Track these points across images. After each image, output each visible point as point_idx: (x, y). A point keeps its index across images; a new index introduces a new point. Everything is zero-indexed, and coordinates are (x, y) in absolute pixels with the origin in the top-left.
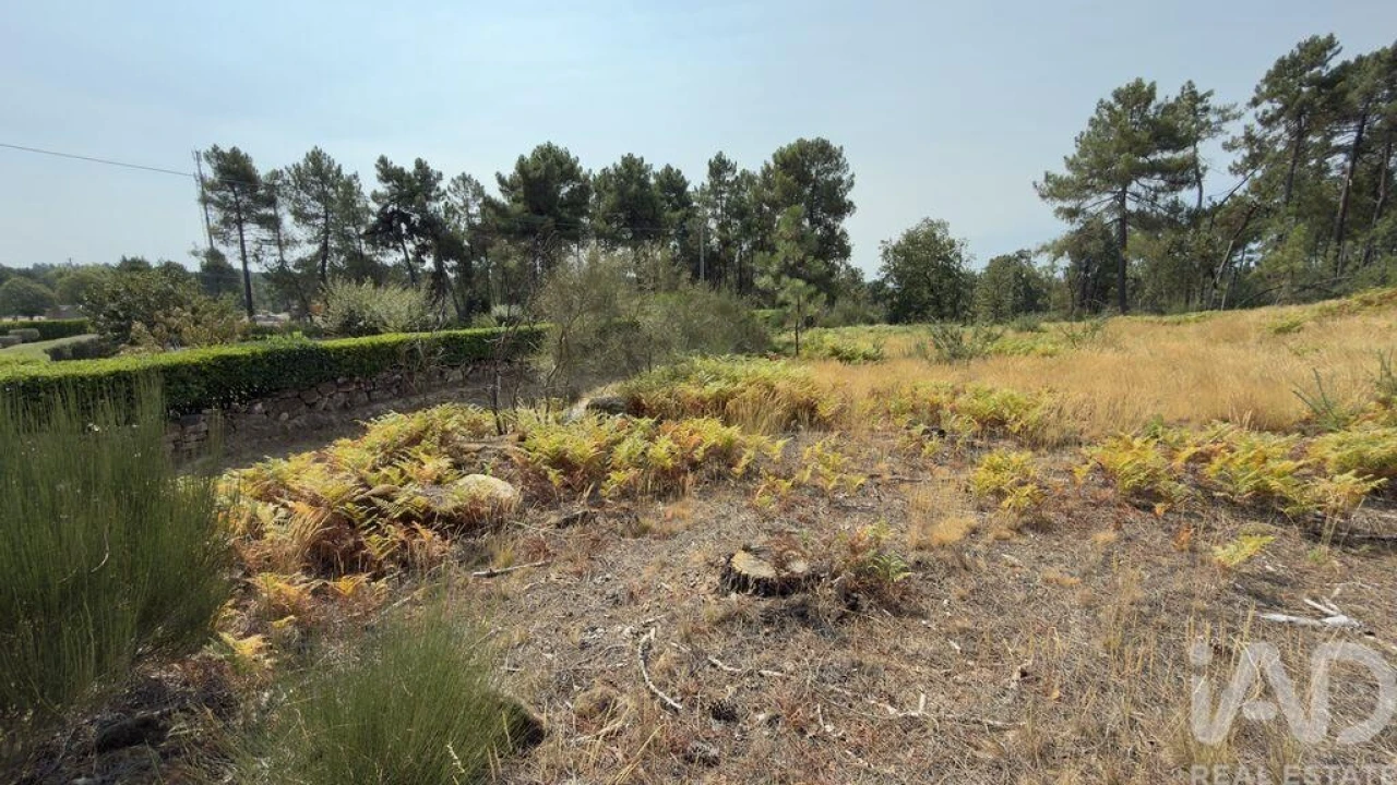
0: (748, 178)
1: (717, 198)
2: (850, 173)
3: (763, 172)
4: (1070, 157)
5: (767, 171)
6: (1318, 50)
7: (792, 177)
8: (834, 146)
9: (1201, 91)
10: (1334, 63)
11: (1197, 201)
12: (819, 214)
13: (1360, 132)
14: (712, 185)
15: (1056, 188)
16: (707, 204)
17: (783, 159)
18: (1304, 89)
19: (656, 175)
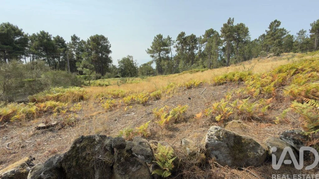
0: (83, 42)
1: (75, 46)
2: (110, 44)
3: (87, 41)
4: (151, 46)
5: (88, 41)
6: (183, 34)
7: (95, 43)
8: (105, 37)
9: (170, 37)
10: (185, 36)
11: (171, 56)
12: (104, 53)
13: (189, 47)
14: (73, 42)
15: (150, 52)
16: (72, 47)
17: (92, 38)
18: (182, 40)
19: (54, 38)
